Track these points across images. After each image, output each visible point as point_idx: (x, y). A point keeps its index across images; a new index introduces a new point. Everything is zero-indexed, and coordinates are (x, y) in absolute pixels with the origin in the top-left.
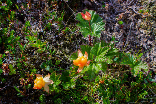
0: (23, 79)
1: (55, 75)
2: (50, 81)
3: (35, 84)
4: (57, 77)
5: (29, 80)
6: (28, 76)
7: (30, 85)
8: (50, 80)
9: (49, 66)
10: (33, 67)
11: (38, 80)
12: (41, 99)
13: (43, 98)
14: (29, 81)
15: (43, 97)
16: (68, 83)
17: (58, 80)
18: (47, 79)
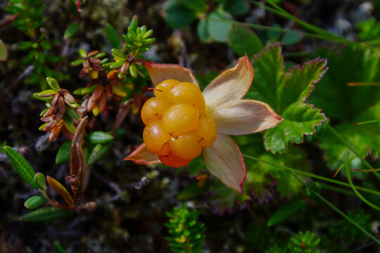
0: (61, 95)
1: (274, 70)
2: (249, 113)
3: (154, 133)
4: (288, 83)
5: (97, 103)
6: (95, 75)
7: (100, 137)
8: (248, 106)
9: (227, 9)
10: (117, 14)
11: (170, 103)
12: (179, 235)
13: (193, 231)
14: (95, 112)
15: (188, 219)
16: (361, 131)
17: (300, 105)
18: (231, 96)
